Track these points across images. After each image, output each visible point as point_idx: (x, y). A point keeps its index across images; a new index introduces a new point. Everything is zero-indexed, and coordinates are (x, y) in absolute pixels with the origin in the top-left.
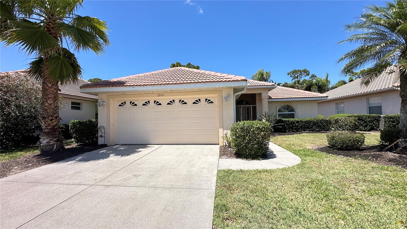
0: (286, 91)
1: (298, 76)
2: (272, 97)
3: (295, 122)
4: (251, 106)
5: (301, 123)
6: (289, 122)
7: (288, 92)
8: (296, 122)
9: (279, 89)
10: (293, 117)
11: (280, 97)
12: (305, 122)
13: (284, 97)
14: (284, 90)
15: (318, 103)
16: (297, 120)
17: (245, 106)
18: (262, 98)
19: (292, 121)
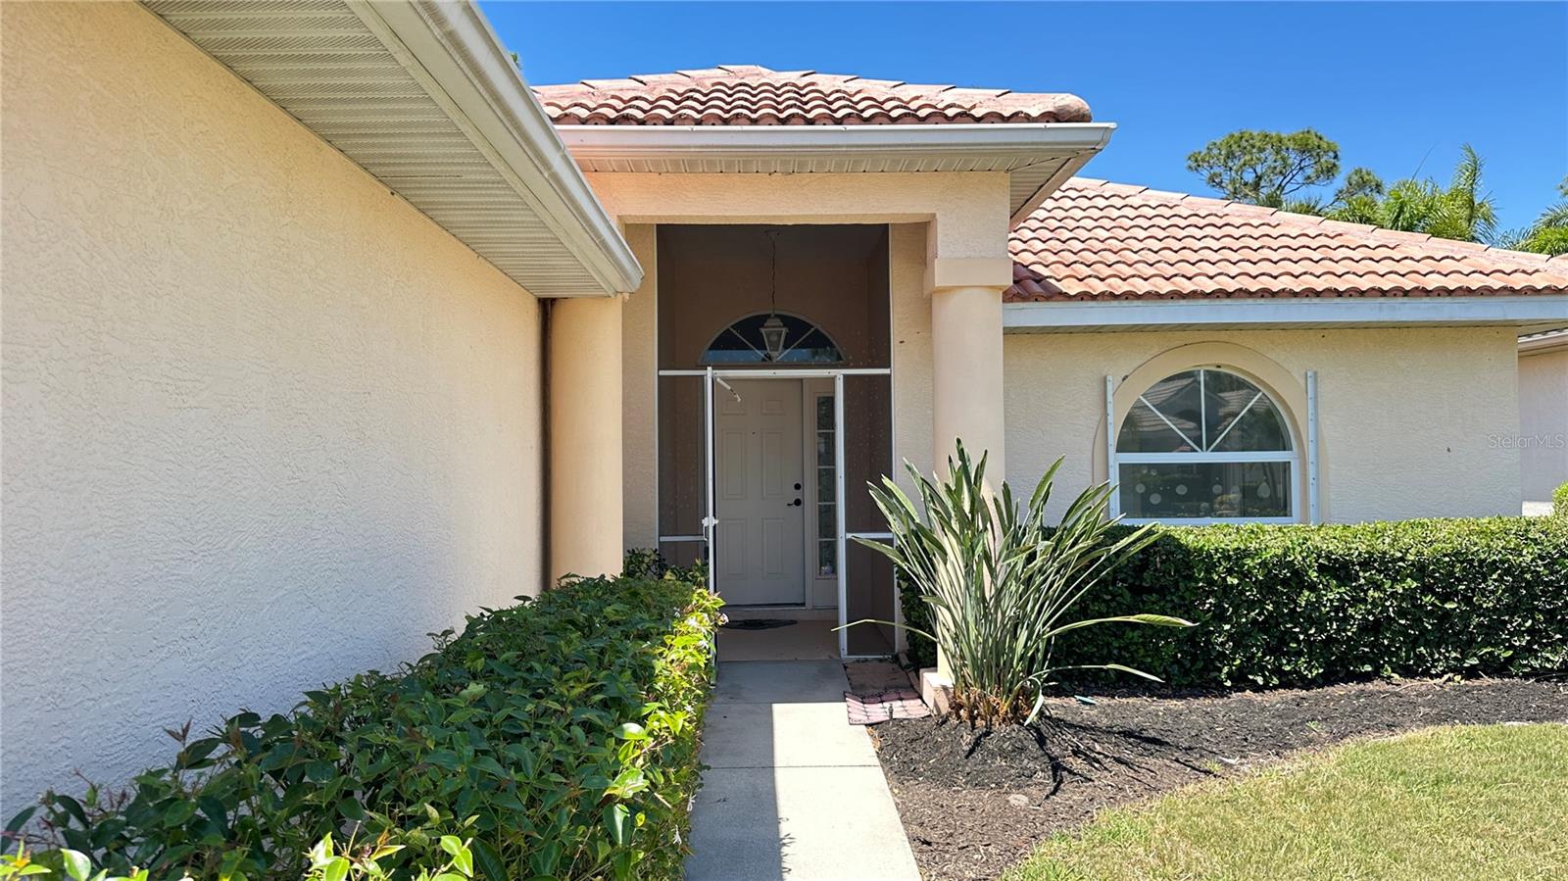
0: (1199, 233)
1: (1259, 178)
2: (1063, 286)
3: (1314, 575)
4: (833, 379)
5: (1378, 587)
6: (1244, 575)
7: (1227, 241)
8: (1322, 569)
9: (1131, 213)
10: (1279, 506)
11: (1142, 287)
12: (1420, 569)
13: (1187, 287)
14: (1182, 223)
15: (1527, 355)
16: (1330, 541)
17: (800, 380)
18: (939, 282)
19: (1282, 562)
